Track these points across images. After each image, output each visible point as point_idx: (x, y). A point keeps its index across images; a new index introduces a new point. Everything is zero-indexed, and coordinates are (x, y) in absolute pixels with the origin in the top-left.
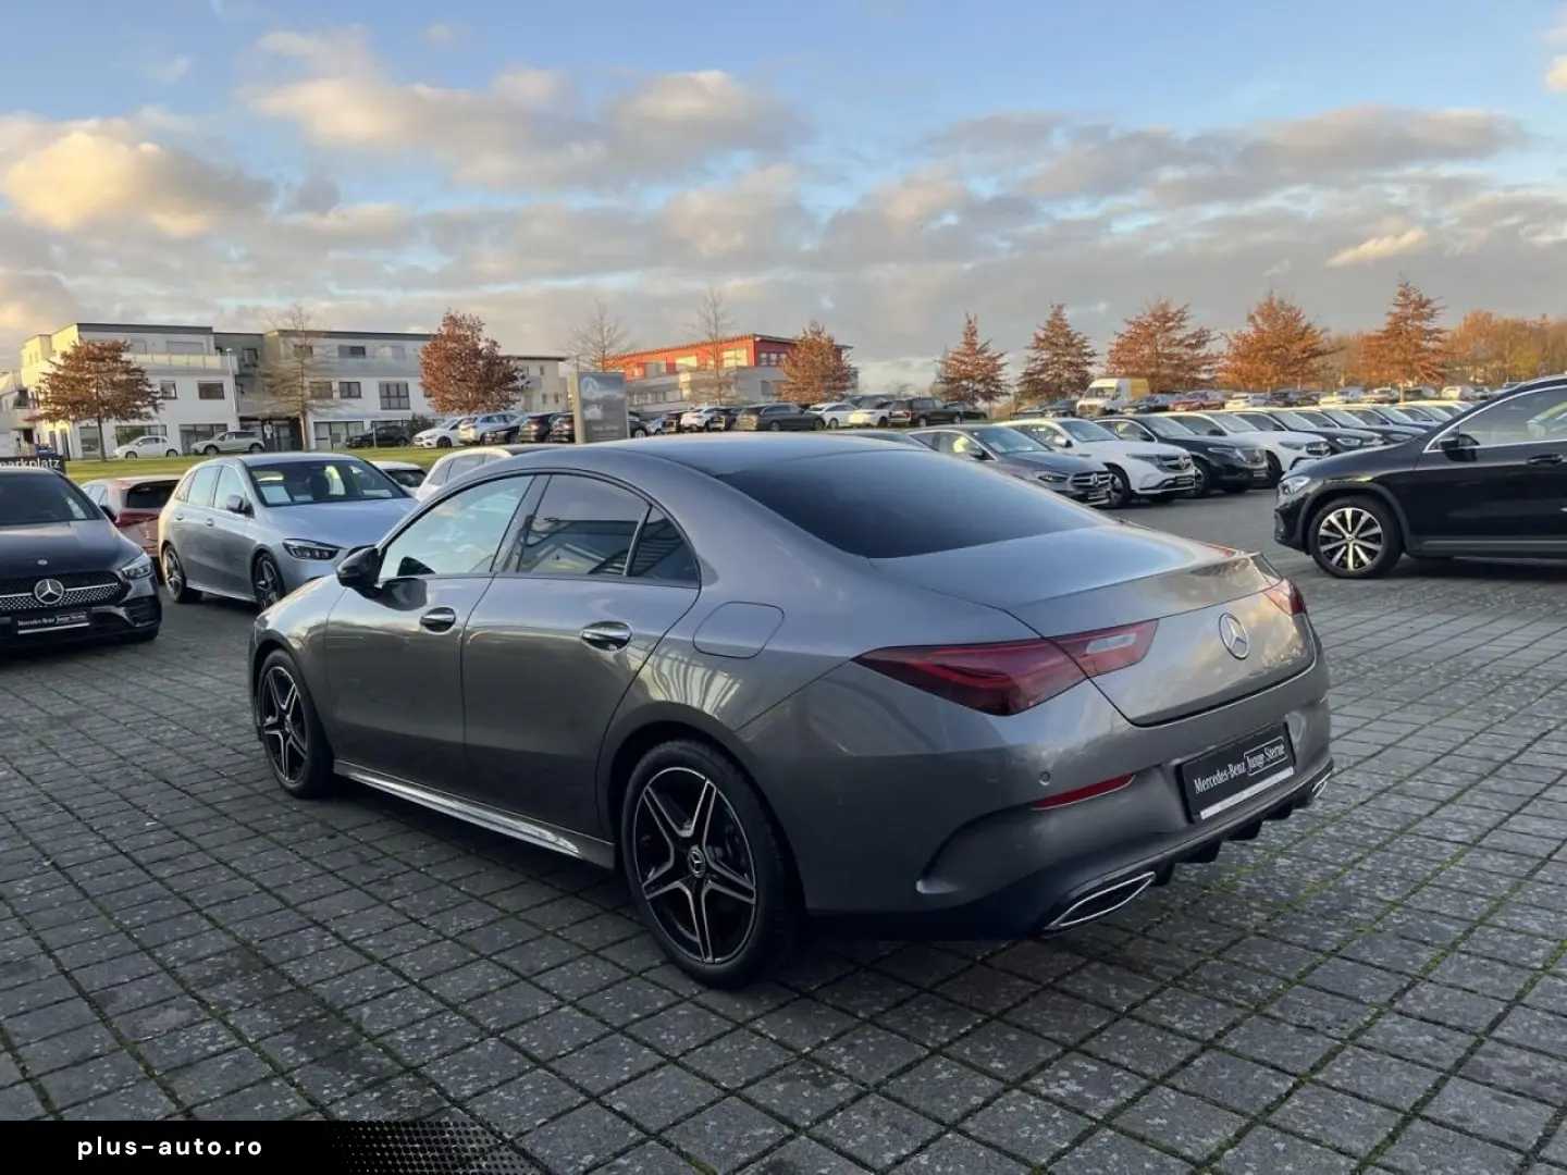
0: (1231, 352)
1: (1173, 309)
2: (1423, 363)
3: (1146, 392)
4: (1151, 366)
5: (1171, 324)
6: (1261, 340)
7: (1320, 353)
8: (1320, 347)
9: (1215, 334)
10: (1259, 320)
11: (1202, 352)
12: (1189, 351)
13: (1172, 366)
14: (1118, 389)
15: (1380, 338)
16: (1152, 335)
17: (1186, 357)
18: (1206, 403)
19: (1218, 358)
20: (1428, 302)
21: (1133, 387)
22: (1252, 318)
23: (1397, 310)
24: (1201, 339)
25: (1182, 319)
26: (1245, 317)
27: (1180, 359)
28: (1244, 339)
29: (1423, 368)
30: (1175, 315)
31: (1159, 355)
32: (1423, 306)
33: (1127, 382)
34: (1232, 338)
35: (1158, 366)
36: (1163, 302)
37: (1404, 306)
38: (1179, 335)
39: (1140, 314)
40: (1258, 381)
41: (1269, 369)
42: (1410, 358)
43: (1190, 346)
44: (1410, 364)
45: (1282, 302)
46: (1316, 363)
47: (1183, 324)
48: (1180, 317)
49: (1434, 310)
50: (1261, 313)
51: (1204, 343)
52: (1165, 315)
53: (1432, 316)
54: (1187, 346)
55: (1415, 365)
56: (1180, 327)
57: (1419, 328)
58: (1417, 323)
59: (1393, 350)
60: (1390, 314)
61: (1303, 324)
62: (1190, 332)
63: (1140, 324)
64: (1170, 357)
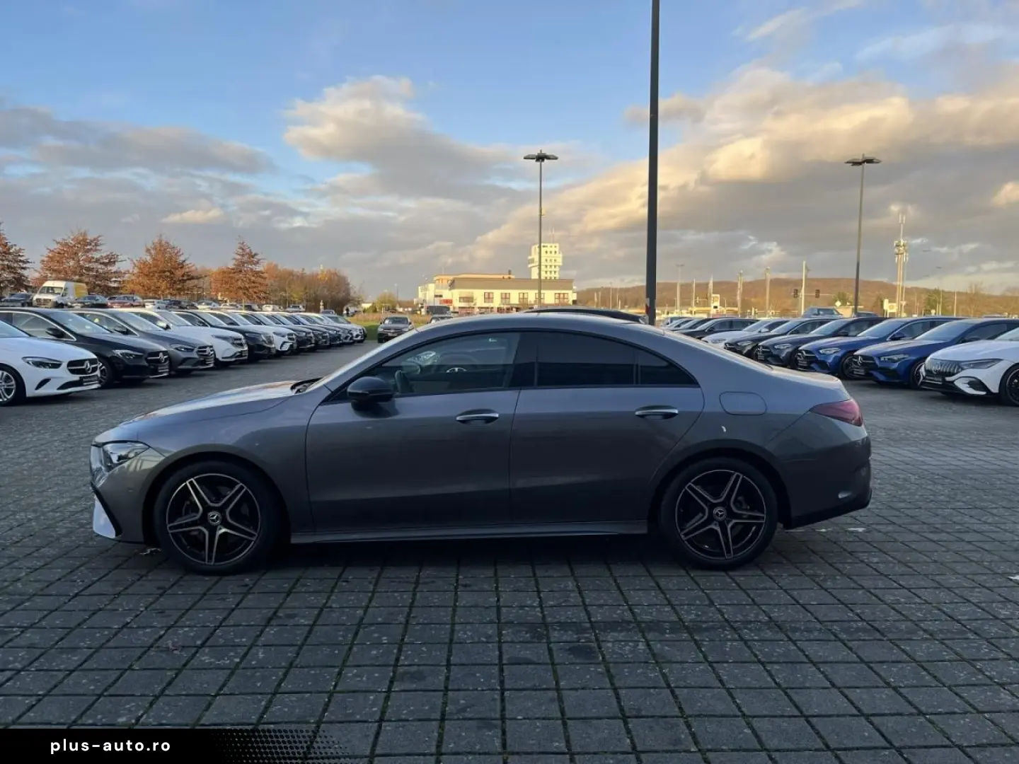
0: (136, 271)
1: (90, 237)
2: (255, 290)
3: (85, 293)
4: (76, 275)
5: (89, 247)
6: (156, 266)
7: (192, 278)
8: (193, 274)
9: (120, 258)
10: (153, 252)
11: (113, 269)
12: (103, 267)
13: (93, 276)
14: (66, 289)
15: (230, 273)
16: (76, 254)
17: (101, 271)
18: (134, 304)
19: (125, 273)
20: (256, 254)
21: (76, 289)
22: (148, 250)
23: (238, 257)
24: (112, 261)
25: (96, 245)
26: (145, 249)
27: (97, 271)
28: (145, 263)
29: (255, 293)
30: (92, 241)
31: (82, 267)
32: (253, 257)
33: (72, 284)
34: (135, 261)
35: (81, 275)
36: (83, 231)
37: (243, 255)
38: (97, 255)
39: (66, 238)
40: (155, 292)
41: (163, 285)
42: (247, 286)
43: (103, 263)
44: (247, 289)
45: (167, 243)
46: (190, 284)
47: (98, 248)
48: (96, 243)
49: (259, 260)
50: (155, 249)
51: (114, 262)
52: (84, 240)
53: (258, 263)
54: (101, 263)
55: (250, 290)
56: (96, 250)
57: (252, 269)
58: (250, 266)
59: (238, 280)
60: (234, 259)
61: (182, 258)
62: (104, 255)
63: (66, 244)
64: (88, 269)
